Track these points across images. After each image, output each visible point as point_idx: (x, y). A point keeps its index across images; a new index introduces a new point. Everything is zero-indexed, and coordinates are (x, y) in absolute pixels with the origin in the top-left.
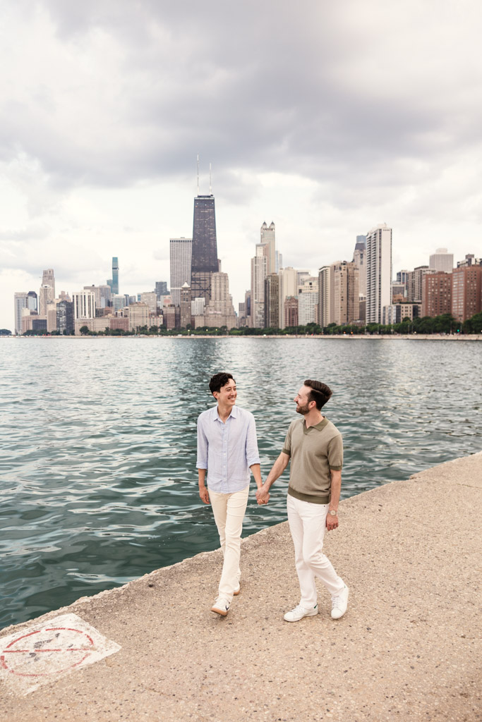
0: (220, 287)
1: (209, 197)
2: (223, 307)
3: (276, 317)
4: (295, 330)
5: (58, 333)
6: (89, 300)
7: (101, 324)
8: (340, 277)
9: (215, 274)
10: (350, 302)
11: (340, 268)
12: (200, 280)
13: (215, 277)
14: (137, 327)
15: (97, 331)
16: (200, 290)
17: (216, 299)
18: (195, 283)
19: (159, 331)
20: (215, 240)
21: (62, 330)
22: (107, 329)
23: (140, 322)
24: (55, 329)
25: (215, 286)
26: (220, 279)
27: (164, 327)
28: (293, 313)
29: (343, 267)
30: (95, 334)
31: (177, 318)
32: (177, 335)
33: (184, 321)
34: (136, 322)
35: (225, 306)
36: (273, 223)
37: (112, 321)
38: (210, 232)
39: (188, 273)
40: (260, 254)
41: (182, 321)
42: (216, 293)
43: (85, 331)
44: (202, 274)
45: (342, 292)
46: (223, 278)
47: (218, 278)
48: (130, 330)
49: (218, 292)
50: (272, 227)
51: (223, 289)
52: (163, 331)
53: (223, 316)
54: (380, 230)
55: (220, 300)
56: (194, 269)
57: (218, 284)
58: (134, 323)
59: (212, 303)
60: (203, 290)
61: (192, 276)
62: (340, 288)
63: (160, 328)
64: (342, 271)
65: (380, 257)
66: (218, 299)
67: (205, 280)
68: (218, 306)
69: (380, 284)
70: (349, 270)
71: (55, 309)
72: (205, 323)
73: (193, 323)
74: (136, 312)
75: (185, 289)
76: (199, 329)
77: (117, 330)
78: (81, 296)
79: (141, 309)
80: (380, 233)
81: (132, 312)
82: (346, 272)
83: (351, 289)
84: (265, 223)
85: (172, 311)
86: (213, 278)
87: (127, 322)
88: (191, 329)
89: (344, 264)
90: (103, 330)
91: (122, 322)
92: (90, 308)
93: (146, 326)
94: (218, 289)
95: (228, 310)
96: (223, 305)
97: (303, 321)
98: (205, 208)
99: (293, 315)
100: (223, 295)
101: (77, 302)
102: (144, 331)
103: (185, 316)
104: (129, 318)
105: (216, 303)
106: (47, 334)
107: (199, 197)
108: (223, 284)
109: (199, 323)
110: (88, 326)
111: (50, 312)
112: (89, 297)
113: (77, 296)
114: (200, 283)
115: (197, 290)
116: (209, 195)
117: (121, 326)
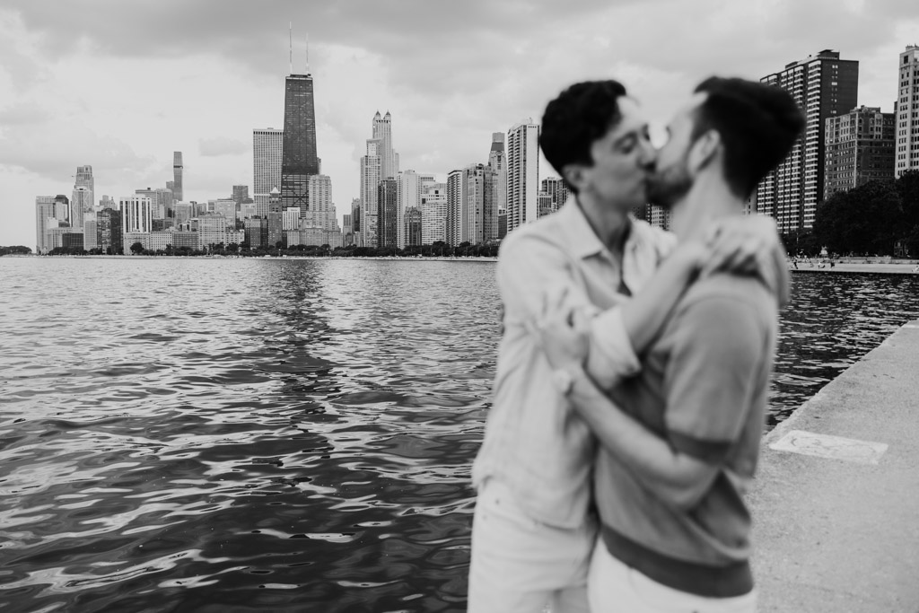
0: (320, 194)
1: (305, 76)
2: (324, 221)
3: (393, 234)
4: (417, 249)
5: (98, 252)
6: (144, 208)
7: (161, 240)
8: (475, 184)
9: (312, 177)
10: (487, 216)
11: (475, 173)
12: (294, 185)
13: (314, 181)
14: (210, 245)
15: (155, 249)
16: (294, 197)
17: (314, 209)
18: (290, 189)
19: (240, 250)
20: (313, 134)
21: (105, 247)
22: (169, 246)
23: (213, 239)
24: (95, 246)
25: (314, 193)
26: (320, 184)
27: (246, 245)
28: (415, 229)
29: (478, 171)
30: (152, 253)
31: (264, 233)
32: (263, 255)
33: (273, 238)
34: (208, 238)
35: (327, 218)
36: (388, 114)
37: (175, 237)
38: (306, 122)
39: (278, 175)
40: (373, 153)
41: (270, 238)
42: (314, 202)
43: (138, 249)
44: (297, 176)
45: (477, 203)
46: (324, 183)
47: (317, 182)
48: (200, 248)
49: (317, 200)
50: (387, 118)
51: (324, 197)
52: (245, 250)
53: (325, 231)
54: (525, 126)
55: (320, 210)
56: (285, 170)
57: (317, 191)
58: (205, 239)
59: (309, 214)
60: (297, 197)
61: (282, 179)
62: (474, 198)
63: (240, 246)
64: (478, 177)
65: (525, 161)
66: (317, 210)
67: (300, 185)
68: (317, 218)
69: (524, 193)
70: (487, 176)
71: (95, 220)
72: (301, 241)
73: (285, 239)
74: (208, 225)
75: (274, 195)
76: (293, 247)
77: (183, 248)
78: (133, 202)
79: (214, 221)
80: (525, 131)
81: (203, 225)
82: (482, 177)
83: (488, 199)
84: (378, 113)
85: (257, 224)
86: (311, 182)
87: (196, 238)
88: (282, 247)
89: (480, 168)
90: (164, 247)
91: (189, 237)
92: (144, 219)
93: (222, 243)
94: (317, 197)
95: (331, 224)
96: (324, 217)
97: (428, 239)
98: (300, 91)
99: (415, 231)
100: (323, 204)
101: (127, 210)
102: (218, 250)
103: (273, 231)
104: (198, 232)
105: (314, 215)
106: (85, 253)
107: (292, 76)
108: (323, 190)
109: (293, 240)
110: (142, 242)
111: (87, 223)
112: (143, 203)
113: (127, 202)
114: (294, 189)
115: (290, 197)
116: (306, 74)
117: (188, 244)
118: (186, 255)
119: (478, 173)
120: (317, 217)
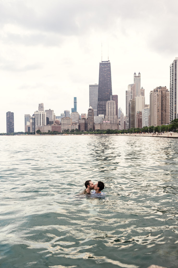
0: (111, 109)
2: (112, 120)
5: (32, 133)
6: (43, 116)
7: (47, 129)
8: (157, 97)
10: (164, 113)
11: (157, 91)
12: (102, 105)
13: (108, 103)
14: (64, 130)
17: (108, 115)
18: (100, 107)
19: (75, 132)
22: (49, 131)
23: (66, 128)
24: (32, 131)
25: (108, 108)
26: (111, 104)
27: (78, 130)
28: (140, 121)
29: (159, 90)
30: (45, 134)
31: (86, 125)
33: (89, 127)
35: (113, 118)
36: (139, 73)
37: (53, 127)
38: (107, 80)
41: (88, 126)
42: (108, 112)
44: (103, 102)
45: (158, 106)
47: (109, 104)
48: (61, 131)
49: (110, 111)
50: (139, 75)
51: (112, 109)
52: (78, 132)
54: (175, 61)
55: (111, 115)
56: (99, 100)
57: (110, 107)
58: (63, 128)
59: (106, 117)
60: (103, 110)
61: (98, 103)
62: (157, 104)
63: (75, 130)
64: (158, 93)
65: (176, 80)
66: (110, 115)
67: (105, 106)
70: (163, 92)
72: (101, 128)
73: (94, 127)
74: (65, 122)
75: (90, 110)
76: (98, 130)
77: (54, 132)
78: (39, 114)
79: (67, 121)
80: (176, 63)
82: (161, 93)
83: (164, 104)
84: (135, 74)
85: (83, 121)
86: (107, 104)
87: (60, 127)
89: (160, 88)
90: (47, 132)
91: (57, 127)
93: (68, 129)
94: (110, 110)
95: (115, 121)
96: (112, 118)
98: (105, 67)
100: (112, 113)
101: (37, 117)
103: (90, 124)
104: (61, 125)
105: (108, 117)
107: (102, 62)
108: (112, 107)
109: (97, 128)
110: (41, 130)
112: (43, 115)
113: (37, 114)
114: (102, 107)
115: (101, 110)
116: (108, 61)
117: (57, 130)
118: (55, 134)
119: (159, 91)
120: (110, 118)
